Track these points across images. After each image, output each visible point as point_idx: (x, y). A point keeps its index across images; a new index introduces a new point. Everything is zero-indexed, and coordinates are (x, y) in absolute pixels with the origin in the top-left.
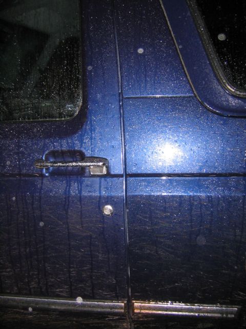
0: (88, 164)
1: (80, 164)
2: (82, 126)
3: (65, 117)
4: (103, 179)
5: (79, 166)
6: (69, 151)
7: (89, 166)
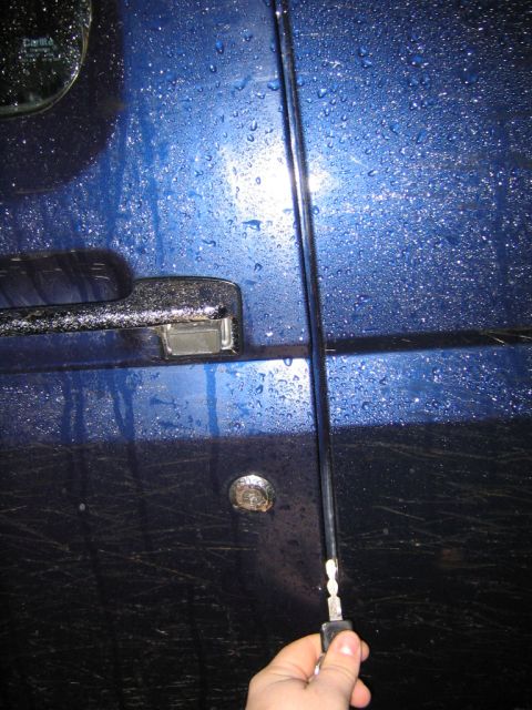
0: (152, 315)
1: (115, 318)
2: (104, 137)
3: (22, 100)
4: (221, 367)
5: (110, 325)
6: (59, 259)
7: (159, 323)
